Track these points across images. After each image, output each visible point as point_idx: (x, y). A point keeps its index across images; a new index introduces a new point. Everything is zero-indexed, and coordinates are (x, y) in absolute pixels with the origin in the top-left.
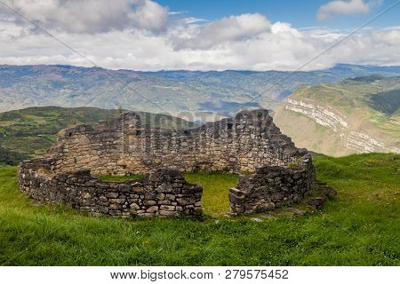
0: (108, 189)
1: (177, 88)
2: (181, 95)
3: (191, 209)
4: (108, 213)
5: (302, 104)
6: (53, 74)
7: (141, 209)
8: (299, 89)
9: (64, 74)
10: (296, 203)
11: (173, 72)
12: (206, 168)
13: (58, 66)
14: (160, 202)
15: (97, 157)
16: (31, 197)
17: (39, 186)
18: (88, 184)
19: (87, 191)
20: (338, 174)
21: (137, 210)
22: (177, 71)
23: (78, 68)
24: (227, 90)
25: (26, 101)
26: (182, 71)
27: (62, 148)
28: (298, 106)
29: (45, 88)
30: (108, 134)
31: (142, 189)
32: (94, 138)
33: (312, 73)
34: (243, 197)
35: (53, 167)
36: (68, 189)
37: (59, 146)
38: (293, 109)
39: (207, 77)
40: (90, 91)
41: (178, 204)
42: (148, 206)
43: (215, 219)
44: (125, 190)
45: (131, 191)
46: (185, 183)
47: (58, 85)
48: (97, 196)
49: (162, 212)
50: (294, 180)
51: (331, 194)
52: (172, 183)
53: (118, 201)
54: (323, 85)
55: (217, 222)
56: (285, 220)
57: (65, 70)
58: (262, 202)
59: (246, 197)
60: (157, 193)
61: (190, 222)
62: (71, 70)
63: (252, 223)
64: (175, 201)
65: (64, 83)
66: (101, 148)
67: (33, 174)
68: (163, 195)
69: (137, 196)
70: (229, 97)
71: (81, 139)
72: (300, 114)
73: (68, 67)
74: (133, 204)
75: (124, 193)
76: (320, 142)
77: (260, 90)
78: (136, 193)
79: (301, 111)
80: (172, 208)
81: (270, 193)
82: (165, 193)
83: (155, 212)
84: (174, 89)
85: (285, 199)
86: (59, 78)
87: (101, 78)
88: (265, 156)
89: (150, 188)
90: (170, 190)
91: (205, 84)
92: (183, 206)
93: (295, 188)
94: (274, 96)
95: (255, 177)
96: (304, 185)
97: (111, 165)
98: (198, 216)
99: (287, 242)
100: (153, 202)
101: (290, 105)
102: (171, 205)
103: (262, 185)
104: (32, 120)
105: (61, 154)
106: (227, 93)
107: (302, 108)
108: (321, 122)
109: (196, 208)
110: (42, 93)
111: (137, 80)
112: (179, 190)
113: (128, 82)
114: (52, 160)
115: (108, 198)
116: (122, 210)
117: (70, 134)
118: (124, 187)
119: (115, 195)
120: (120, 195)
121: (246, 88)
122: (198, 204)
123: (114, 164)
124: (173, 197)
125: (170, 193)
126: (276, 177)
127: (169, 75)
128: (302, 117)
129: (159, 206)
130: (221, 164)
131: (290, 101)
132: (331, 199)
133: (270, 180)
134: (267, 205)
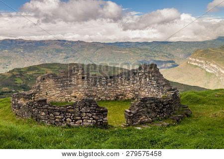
0: (54, 110)
1: (125, 52)
2: (128, 56)
3: (101, 122)
4: (54, 124)
5: (197, 60)
6: (56, 45)
7: (72, 121)
8: (196, 52)
9: (62, 45)
10: (165, 118)
11: (123, 43)
12: (122, 98)
13: (59, 40)
14: (83, 118)
15: (59, 92)
16: (16, 115)
17: (20, 108)
18: (43, 107)
19: (43, 111)
20: (198, 101)
21: (70, 122)
22: (126, 42)
23: (70, 42)
24: (154, 53)
25: (41, 60)
26: (128, 42)
27: (39, 87)
28: (195, 62)
29: (52, 53)
30: (65, 79)
31: (73, 110)
32: (57, 81)
33: (204, 42)
34: (132, 115)
35: (33, 97)
36: (34, 110)
37: (37, 85)
38: (192, 63)
39: (142, 45)
40: (76, 54)
41: (94, 119)
42: (76, 120)
43: (115, 127)
44: (63, 111)
45: (67, 111)
46: (98, 107)
47: (58, 51)
48: (49, 114)
49: (84, 123)
50: (164, 105)
51: (188, 114)
52: (90, 107)
53: (60, 117)
54: (210, 49)
55: (116, 129)
56: (154, 129)
57: (62, 42)
58: (143, 118)
59: (134, 115)
60: (81, 112)
61: (99, 129)
62: (66, 43)
63: (135, 130)
64: (92, 117)
65: (62, 50)
66: (62, 87)
67: (18, 101)
68: (85, 114)
69: (70, 114)
70: (155, 57)
71: (50, 82)
72: (196, 66)
73: (65, 41)
74: (68, 119)
75: (63, 112)
76: (208, 82)
77: (173, 52)
78: (69, 112)
79: (197, 64)
80: (90, 121)
81: (148, 113)
82: (86, 113)
83: (80, 123)
84: (123, 52)
85: (158, 116)
86: (59, 47)
87: (82, 47)
88: (154, 91)
89: (77, 109)
90: (88, 111)
91: (141, 49)
92: (96, 120)
93: (165, 110)
94: (181, 56)
95: (139, 103)
96: (170, 108)
97: (68, 96)
98: (105, 126)
99: (151, 141)
100: (79, 118)
101: (190, 61)
102: (89, 119)
103: (143, 108)
104: (44, 71)
105: (38, 90)
106: (154, 54)
107: (198, 62)
108: (209, 71)
109: (104, 121)
110: (50, 56)
111: (102, 47)
112: (94, 111)
113: (97, 49)
114: (32, 94)
115: (54, 115)
116: (62, 122)
117: (44, 79)
118: (63, 109)
119: (58, 114)
120: (60, 114)
121: (165, 52)
122: (105, 119)
123: (69, 96)
124: (90, 115)
125: (88, 112)
126: (152, 103)
127: (121, 45)
128: (197, 68)
129: (83, 120)
130: (130, 96)
131: (190, 59)
132: (188, 116)
133: (148, 105)
134: (146, 120)
